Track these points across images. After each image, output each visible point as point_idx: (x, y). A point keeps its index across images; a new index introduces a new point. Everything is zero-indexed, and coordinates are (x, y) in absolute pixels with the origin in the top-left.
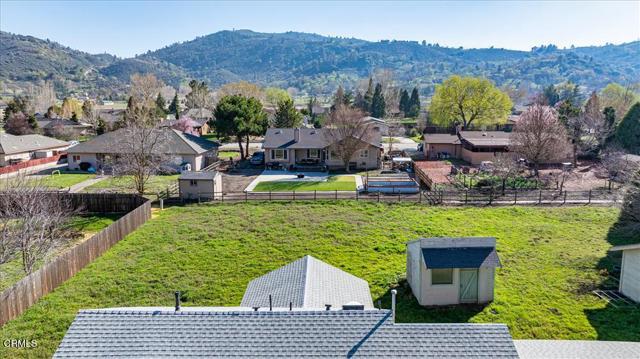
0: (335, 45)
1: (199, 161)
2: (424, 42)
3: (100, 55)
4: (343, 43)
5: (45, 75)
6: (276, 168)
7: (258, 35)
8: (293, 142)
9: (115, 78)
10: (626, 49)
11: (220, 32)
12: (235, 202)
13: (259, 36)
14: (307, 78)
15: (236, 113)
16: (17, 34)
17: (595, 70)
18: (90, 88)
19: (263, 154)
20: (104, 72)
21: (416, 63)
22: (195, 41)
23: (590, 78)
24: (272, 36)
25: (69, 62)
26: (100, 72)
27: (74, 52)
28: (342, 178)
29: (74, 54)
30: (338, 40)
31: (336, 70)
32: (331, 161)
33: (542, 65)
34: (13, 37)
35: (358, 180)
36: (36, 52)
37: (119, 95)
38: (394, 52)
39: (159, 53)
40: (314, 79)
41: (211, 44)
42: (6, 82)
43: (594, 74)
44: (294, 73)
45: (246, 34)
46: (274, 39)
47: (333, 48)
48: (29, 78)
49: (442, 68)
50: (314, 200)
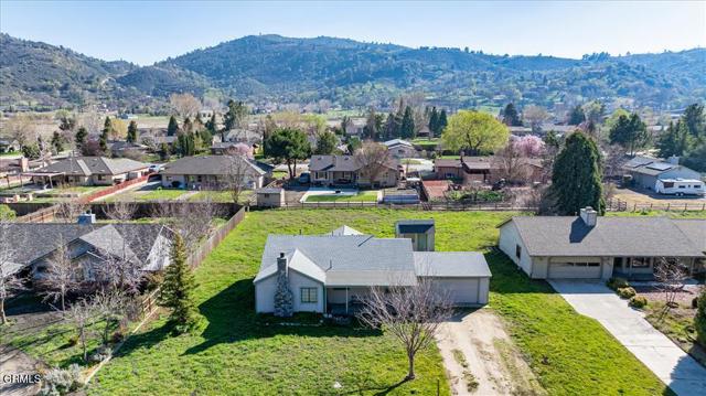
0: (369, 52)
1: (261, 180)
2: (467, 49)
3: (116, 62)
4: (379, 50)
5: (61, 85)
6: (319, 185)
7: (287, 41)
8: (332, 166)
9: (134, 88)
10: (684, 56)
11: (246, 38)
12: (296, 208)
13: (289, 42)
14: (340, 89)
15: (286, 143)
16: (27, 40)
17: (647, 82)
18: (108, 99)
19: (308, 175)
20: (123, 82)
21: (457, 71)
22: (219, 46)
23: (640, 90)
24: (302, 41)
25: (84, 71)
26: (117, 81)
27: (88, 59)
28: (368, 193)
29: (89, 62)
30: (374, 46)
31: (371, 80)
32: (360, 181)
33: (589, 76)
34: (25, 43)
35: (380, 195)
36: (50, 61)
37: (141, 107)
38: (434, 61)
39: (180, 59)
40: (347, 90)
41: (236, 50)
42: (21, 94)
43: (644, 86)
44: (327, 83)
45: (273, 39)
46: (305, 45)
47: (367, 56)
48: (44, 89)
49: (484, 78)
50: (348, 207)
